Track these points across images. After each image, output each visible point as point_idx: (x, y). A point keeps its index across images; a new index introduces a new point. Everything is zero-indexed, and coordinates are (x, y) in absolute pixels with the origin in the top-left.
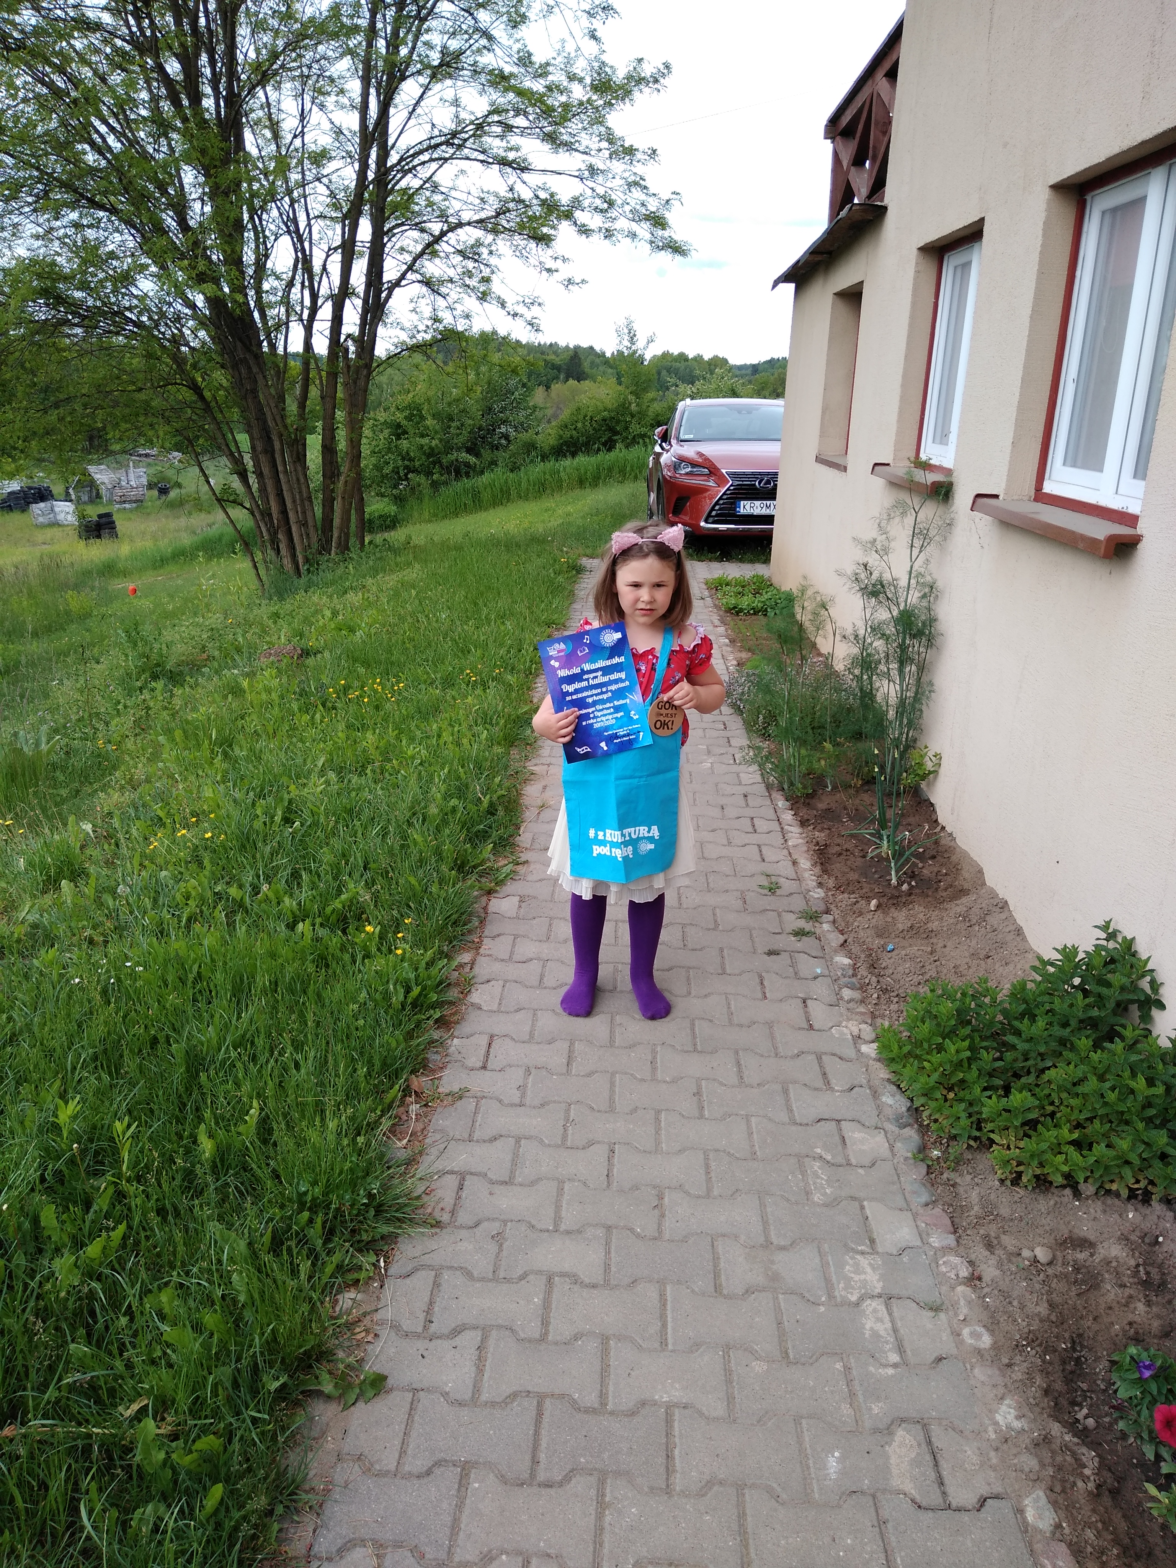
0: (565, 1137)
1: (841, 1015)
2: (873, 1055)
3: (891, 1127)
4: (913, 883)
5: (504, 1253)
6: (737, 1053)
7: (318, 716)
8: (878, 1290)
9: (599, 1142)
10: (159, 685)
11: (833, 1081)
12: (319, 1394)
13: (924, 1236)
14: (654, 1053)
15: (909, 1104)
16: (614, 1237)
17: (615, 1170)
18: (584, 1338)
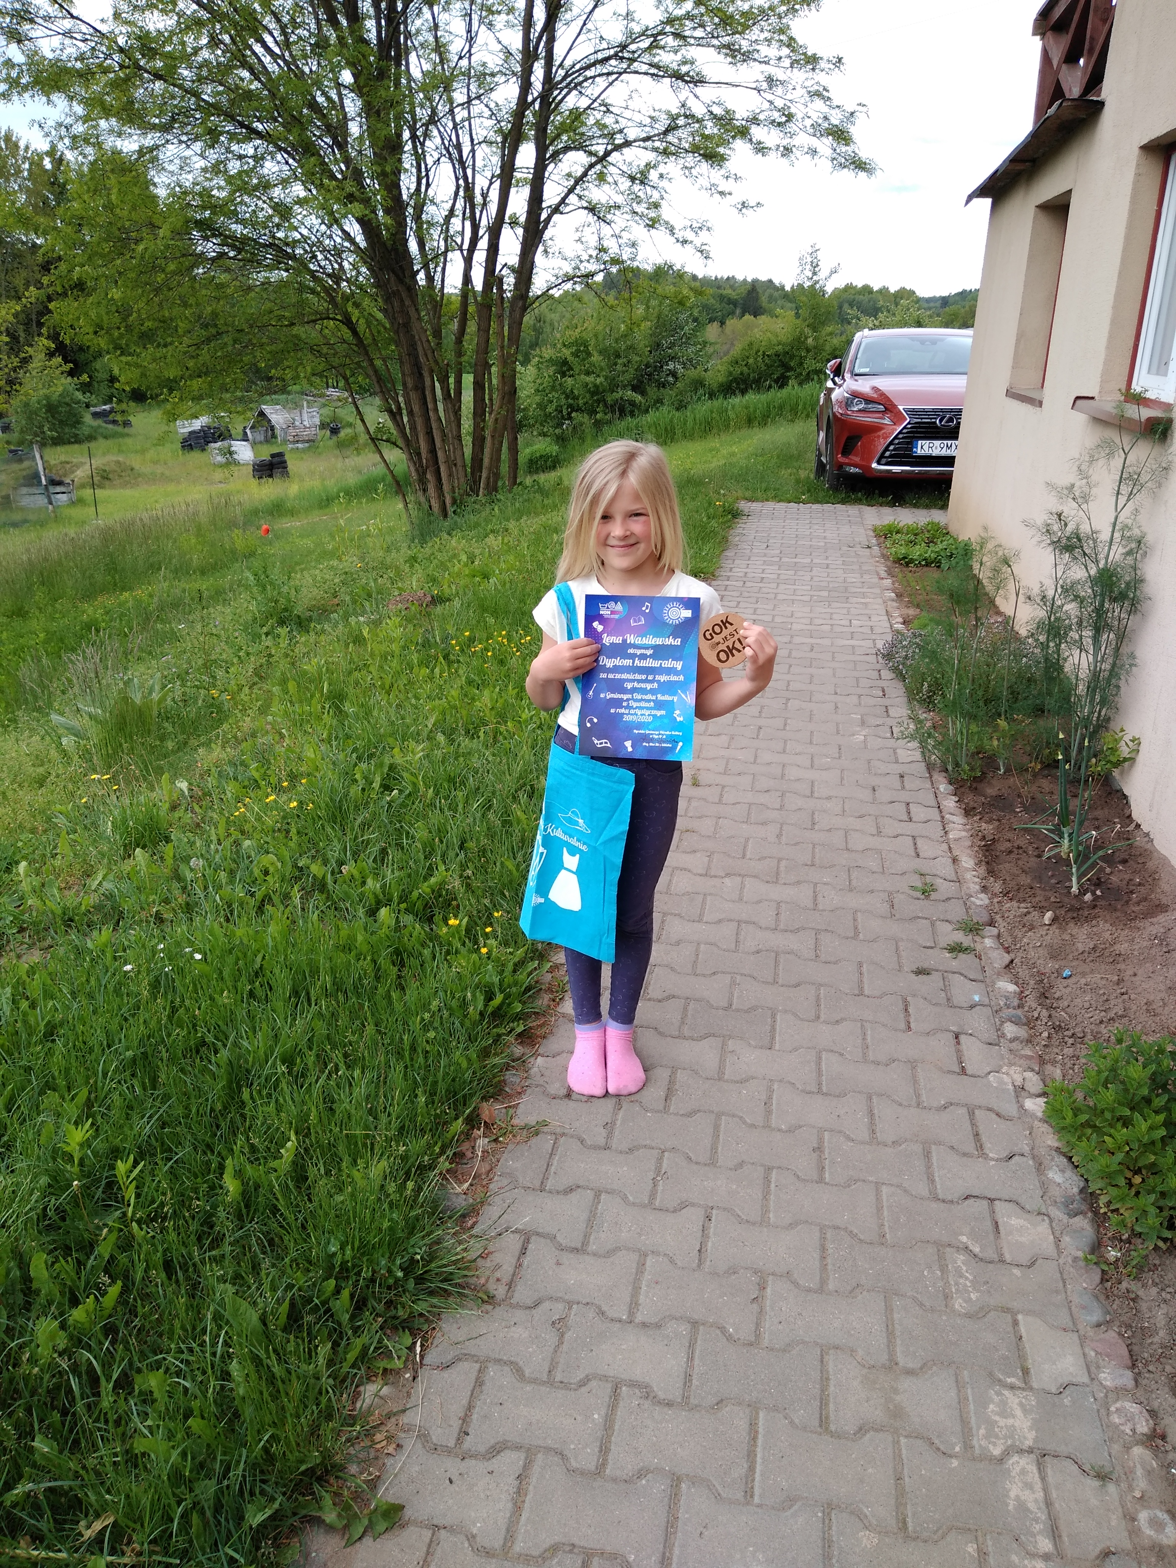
0: (653, 1195)
1: (1002, 1057)
2: (1040, 1114)
3: (1057, 1213)
4: (1098, 893)
5: (565, 1347)
6: (870, 1098)
7: (437, 671)
8: (1029, 1443)
9: (693, 1205)
10: (283, 631)
11: (987, 1146)
12: (318, 1521)
13: (1093, 1369)
14: (770, 1091)
15: (1082, 1184)
16: (699, 1338)
17: (710, 1244)
18: (650, 1476)
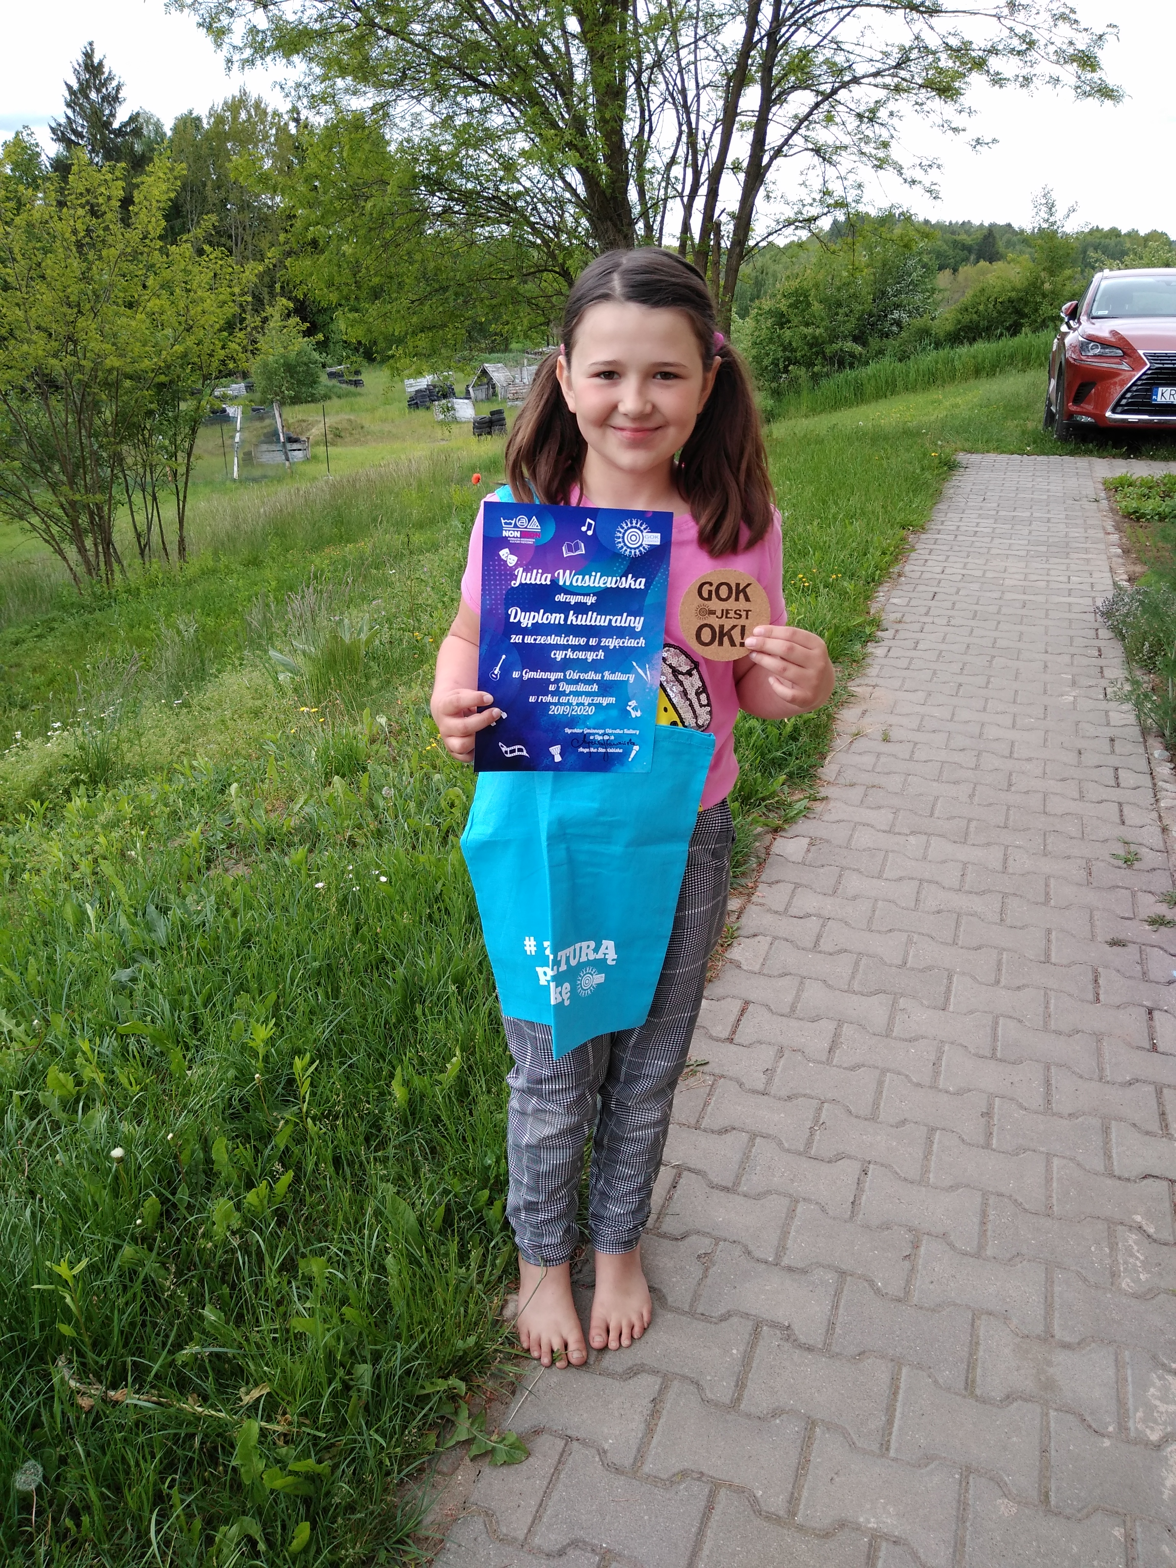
0: (809, 1143)
5: (709, 1281)
6: (1048, 1068)
9: (849, 1157)
14: (940, 1053)
16: (846, 1288)
17: (864, 1198)
18: (784, 1417)
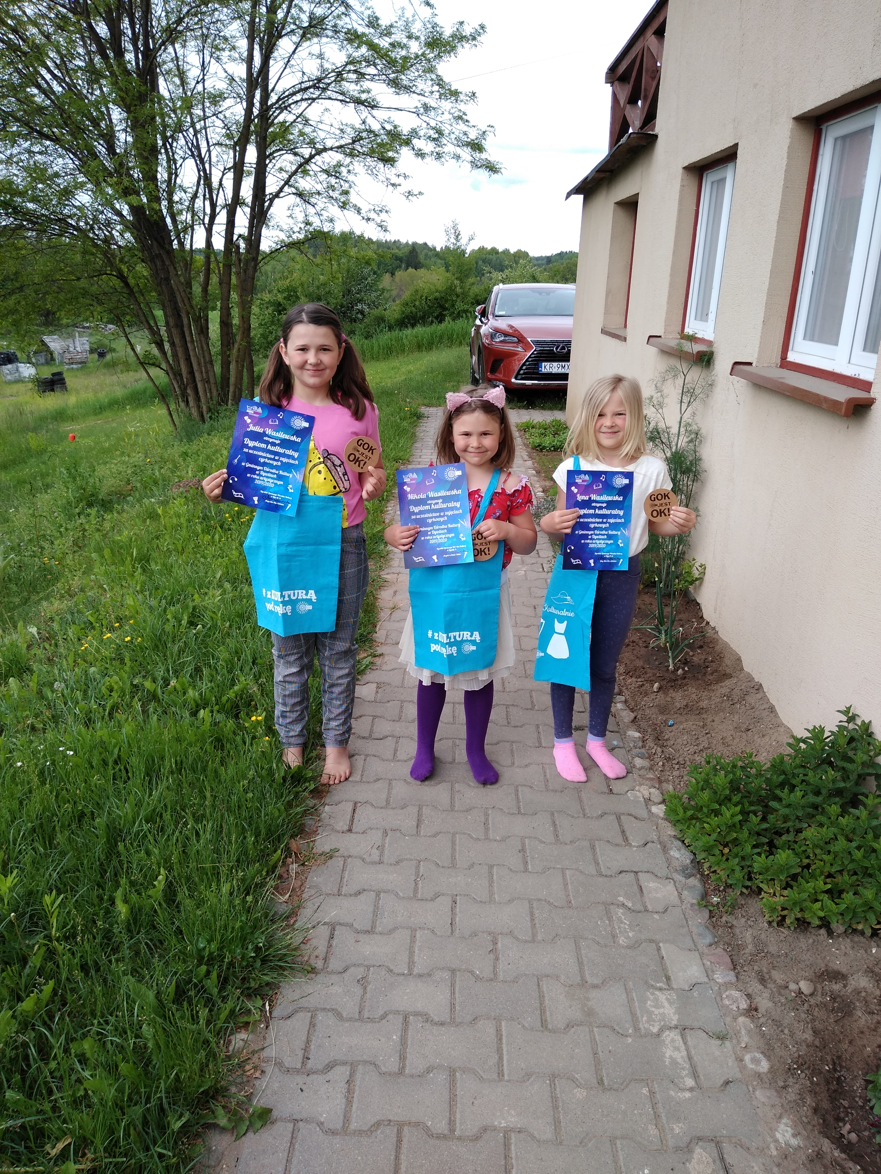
0: (416, 891)
1: (635, 781)
2: (662, 815)
3: (678, 877)
4: (686, 669)
5: (368, 995)
6: (552, 814)
7: (217, 537)
8: (675, 1022)
9: (443, 894)
10: (93, 511)
11: (631, 838)
12: (215, 1126)
13: (709, 972)
14: (487, 815)
15: (692, 857)
16: (457, 979)
17: (457, 919)
18: (435, 1071)
